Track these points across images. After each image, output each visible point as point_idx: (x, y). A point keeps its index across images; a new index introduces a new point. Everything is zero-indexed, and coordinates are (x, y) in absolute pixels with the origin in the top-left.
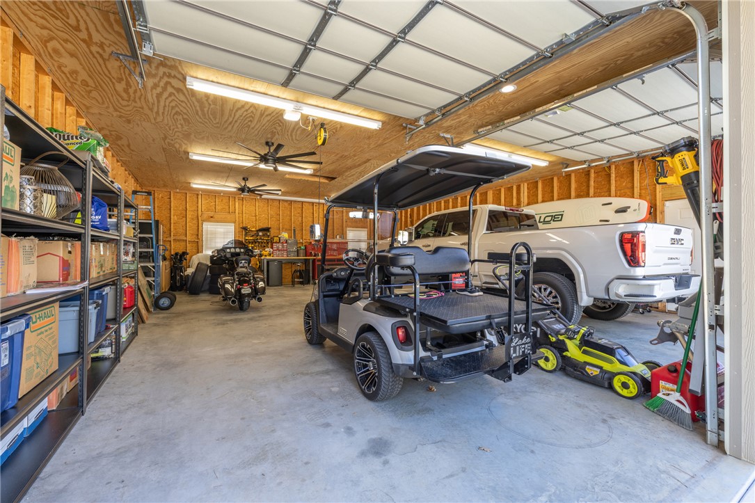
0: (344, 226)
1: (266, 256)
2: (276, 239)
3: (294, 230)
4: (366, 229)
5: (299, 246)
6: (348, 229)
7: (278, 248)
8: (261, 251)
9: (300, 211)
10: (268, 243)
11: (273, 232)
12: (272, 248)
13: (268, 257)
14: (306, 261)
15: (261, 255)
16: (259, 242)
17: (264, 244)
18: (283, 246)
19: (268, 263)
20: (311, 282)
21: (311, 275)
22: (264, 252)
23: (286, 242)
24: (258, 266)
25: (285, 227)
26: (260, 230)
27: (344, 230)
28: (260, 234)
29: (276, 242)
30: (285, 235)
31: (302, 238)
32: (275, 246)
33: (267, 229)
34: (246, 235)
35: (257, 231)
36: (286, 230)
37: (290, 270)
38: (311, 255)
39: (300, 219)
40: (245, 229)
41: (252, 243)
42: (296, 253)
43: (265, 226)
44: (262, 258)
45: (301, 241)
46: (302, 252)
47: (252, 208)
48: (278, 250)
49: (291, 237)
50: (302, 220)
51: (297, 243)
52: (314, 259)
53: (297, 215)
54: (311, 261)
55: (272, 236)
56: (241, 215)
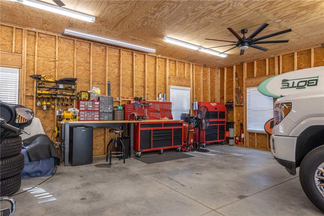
0: (167, 83)
1: (68, 119)
2: (84, 96)
3: (109, 85)
4: (189, 89)
5: (115, 105)
6: (172, 87)
7: (86, 107)
8: (60, 112)
9: (116, 60)
10: (72, 100)
11: (79, 86)
12: (78, 107)
13: (72, 122)
14: (126, 127)
15: (60, 118)
16: (59, 99)
17: (66, 102)
18: (93, 105)
19: (71, 128)
20: (133, 155)
21: (132, 145)
22: (65, 114)
23: (98, 100)
24: (56, 134)
25: (97, 79)
26: (62, 81)
27: (167, 88)
28: (61, 86)
29: (84, 100)
30: (97, 91)
31: (119, 96)
32: (82, 105)
33: (71, 81)
34: (39, 88)
35: (57, 82)
36: (98, 84)
37: (103, 137)
38: (132, 117)
39: (116, 70)
40: (38, 78)
41: (48, 99)
42: (111, 115)
43: (69, 76)
44: (63, 122)
45: (117, 98)
46: (119, 114)
47: (50, 50)
48: (87, 110)
49: (105, 94)
50: (119, 72)
51: (112, 101)
52: (138, 123)
53: (113, 65)
54: (132, 127)
55: (78, 90)
56: (31, 58)
